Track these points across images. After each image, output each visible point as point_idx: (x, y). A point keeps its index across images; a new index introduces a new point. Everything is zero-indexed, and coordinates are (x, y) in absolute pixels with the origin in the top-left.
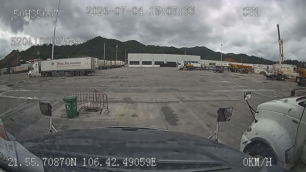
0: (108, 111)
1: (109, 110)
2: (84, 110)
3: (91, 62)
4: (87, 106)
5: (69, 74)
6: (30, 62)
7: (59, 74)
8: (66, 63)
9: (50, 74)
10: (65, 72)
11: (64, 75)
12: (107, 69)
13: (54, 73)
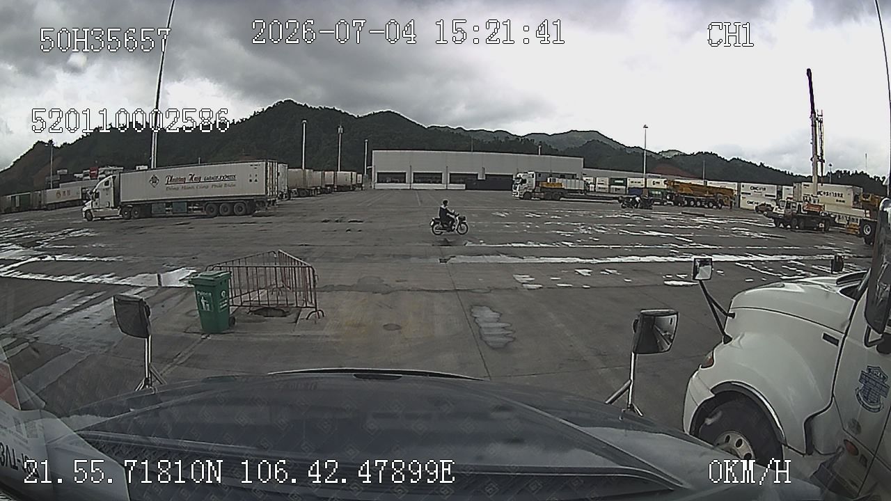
0: (319, 316)
1: (320, 312)
2: (250, 311)
3: (266, 176)
4: (259, 301)
5: (201, 209)
6: (87, 175)
7: (172, 211)
8: (192, 178)
9: (144, 210)
10: (189, 204)
11: (187, 213)
12: (312, 196)
13: (159, 208)
